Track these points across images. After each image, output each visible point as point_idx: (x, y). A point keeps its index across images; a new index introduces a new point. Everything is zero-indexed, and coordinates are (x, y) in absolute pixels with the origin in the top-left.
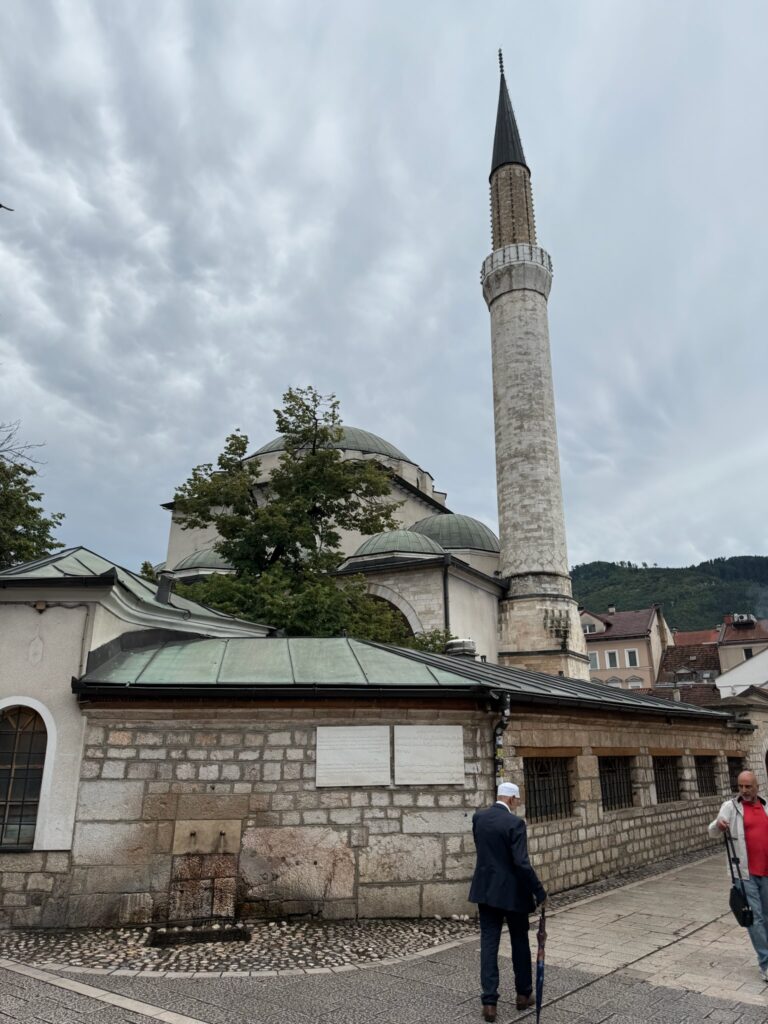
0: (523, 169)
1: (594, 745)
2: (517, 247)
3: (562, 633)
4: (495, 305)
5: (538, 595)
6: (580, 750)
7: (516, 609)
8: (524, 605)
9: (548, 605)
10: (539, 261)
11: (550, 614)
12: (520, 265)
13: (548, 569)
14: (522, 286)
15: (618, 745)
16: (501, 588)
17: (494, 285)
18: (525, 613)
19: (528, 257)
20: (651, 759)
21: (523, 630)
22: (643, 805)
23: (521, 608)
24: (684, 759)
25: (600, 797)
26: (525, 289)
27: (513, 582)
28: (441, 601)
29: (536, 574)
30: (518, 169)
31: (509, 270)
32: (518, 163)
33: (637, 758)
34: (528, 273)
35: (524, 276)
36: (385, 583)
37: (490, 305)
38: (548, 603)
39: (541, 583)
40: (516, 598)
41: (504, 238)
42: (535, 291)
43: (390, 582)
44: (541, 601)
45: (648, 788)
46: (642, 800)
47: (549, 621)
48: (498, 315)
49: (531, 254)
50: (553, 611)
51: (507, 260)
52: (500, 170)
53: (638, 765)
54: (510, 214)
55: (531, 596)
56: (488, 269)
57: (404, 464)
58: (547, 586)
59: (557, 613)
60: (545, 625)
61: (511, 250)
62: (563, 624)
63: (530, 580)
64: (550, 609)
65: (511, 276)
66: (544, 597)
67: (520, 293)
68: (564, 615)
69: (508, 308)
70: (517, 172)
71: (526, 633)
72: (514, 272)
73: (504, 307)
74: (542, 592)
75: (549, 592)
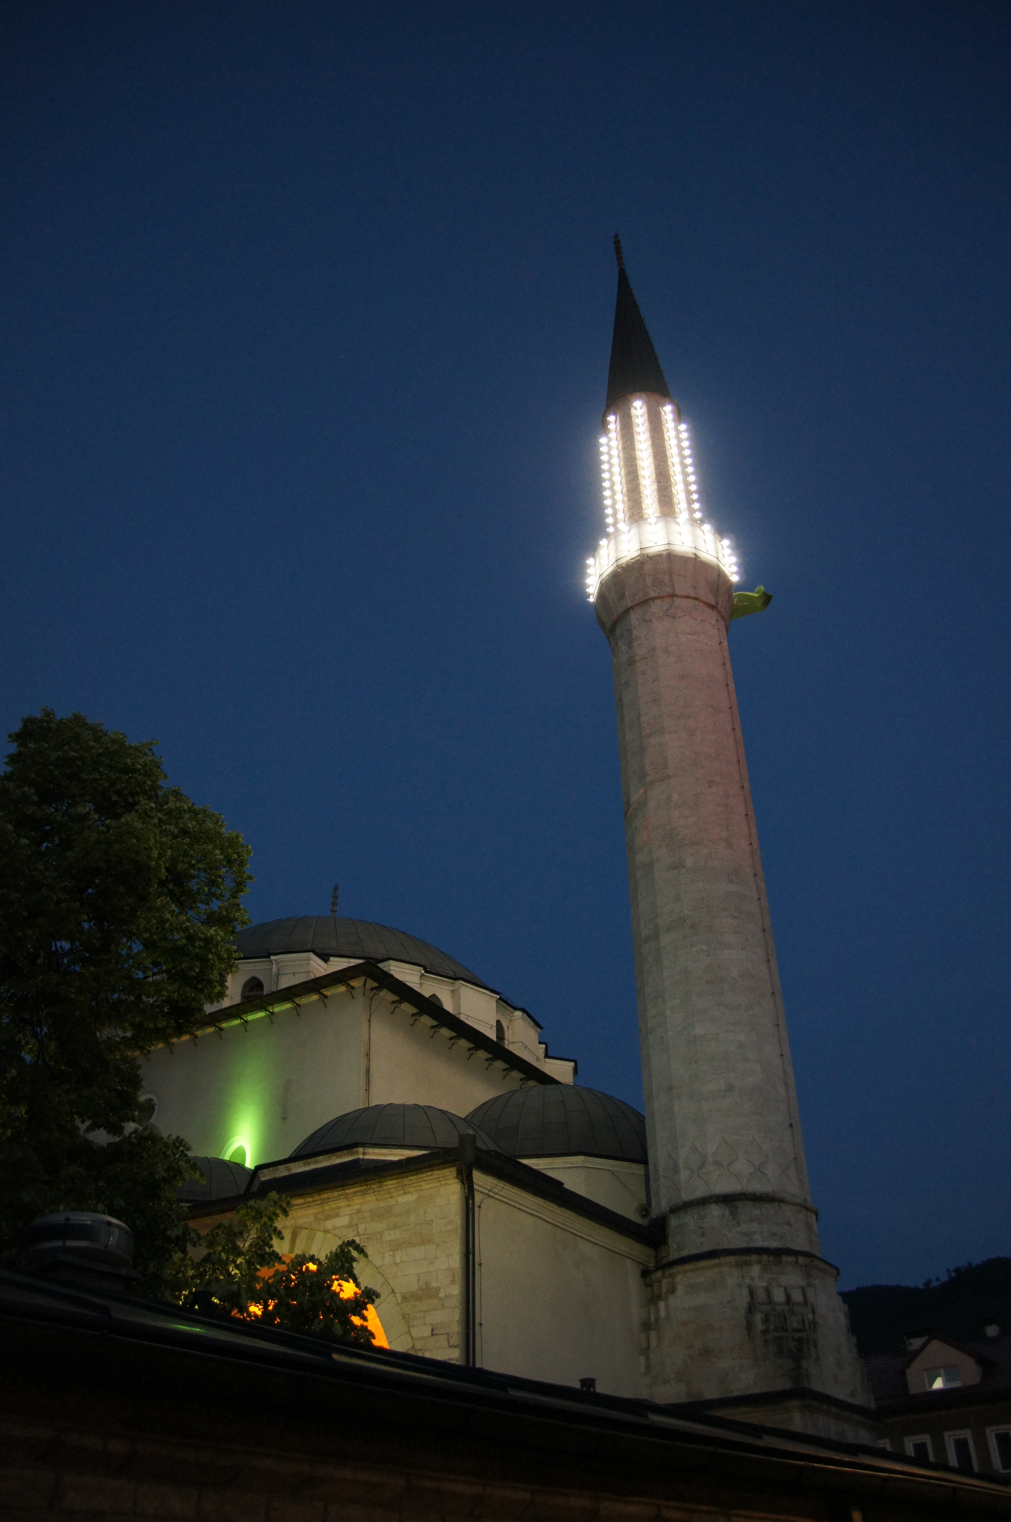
3: (793, 1345)
4: (618, 632)
5: (731, 1252)
7: (680, 1290)
8: (700, 1277)
9: (757, 1276)
11: (760, 1295)
13: (754, 1186)
14: (666, 593)
16: (650, 1241)
18: (701, 1297)
21: (697, 1346)
23: (692, 1288)
26: (673, 595)
27: (673, 1222)
29: (727, 1200)
38: (756, 1270)
39: (738, 1224)
40: (683, 1261)
42: (695, 599)
44: (738, 1265)
47: (758, 1317)
50: (767, 1291)
55: (715, 1254)
57: (463, 987)
59: (779, 1296)
60: (749, 1326)
62: (792, 1323)
63: (715, 1210)
64: (760, 1284)
66: (745, 1255)
67: (665, 604)
68: (797, 1296)
71: (706, 1352)
73: (635, 633)
74: (742, 1244)
75: (759, 1242)
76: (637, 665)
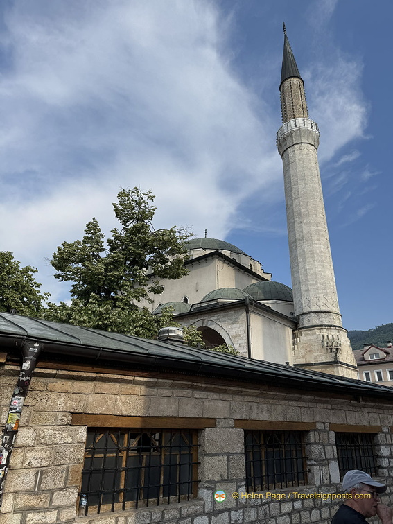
0: (298, 80)
1: (238, 417)
2: (295, 120)
3: (334, 349)
4: (284, 155)
5: (317, 326)
6: (212, 422)
7: (303, 335)
8: (309, 332)
9: (325, 332)
11: (325, 337)
12: (297, 130)
13: (324, 309)
15: (281, 419)
16: (294, 322)
17: (283, 144)
18: (309, 338)
19: (302, 125)
20: (332, 434)
21: (308, 349)
22: (318, 484)
23: (307, 335)
24: (381, 437)
25: (243, 476)
27: (301, 318)
28: (245, 328)
29: (315, 312)
30: (295, 81)
31: (291, 134)
32: (295, 77)
33: (312, 434)
34: (303, 134)
35: (300, 136)
36: (212, 319)
37: (282, 156)
38: (325, 330)
39: (319, 318)
40: (304, 328)
41: (288, 117)
43: (215, 318)
44: (320, 329)
45: (327, 465)
46: (317, 478)
47: (325, 342)
50: (328, 336)
51: (289, 128)
52: (286, 82)
53: (312, 440)
54: (291, 104)
55: (313, 326)
57: (242, 256)
59: (330, 337)
60: (323, 345)
61: (292, 123)
62: (334, 344)
63: (313, 315)
64: (325, 334)
65: (292, 137)
66: (321, 327)
67: (299, 145)
68: (335, 337)
70: (295, 82)
71: (311, 351)
72: (294, 134)
74: (320, 324)
75: (325, 323)
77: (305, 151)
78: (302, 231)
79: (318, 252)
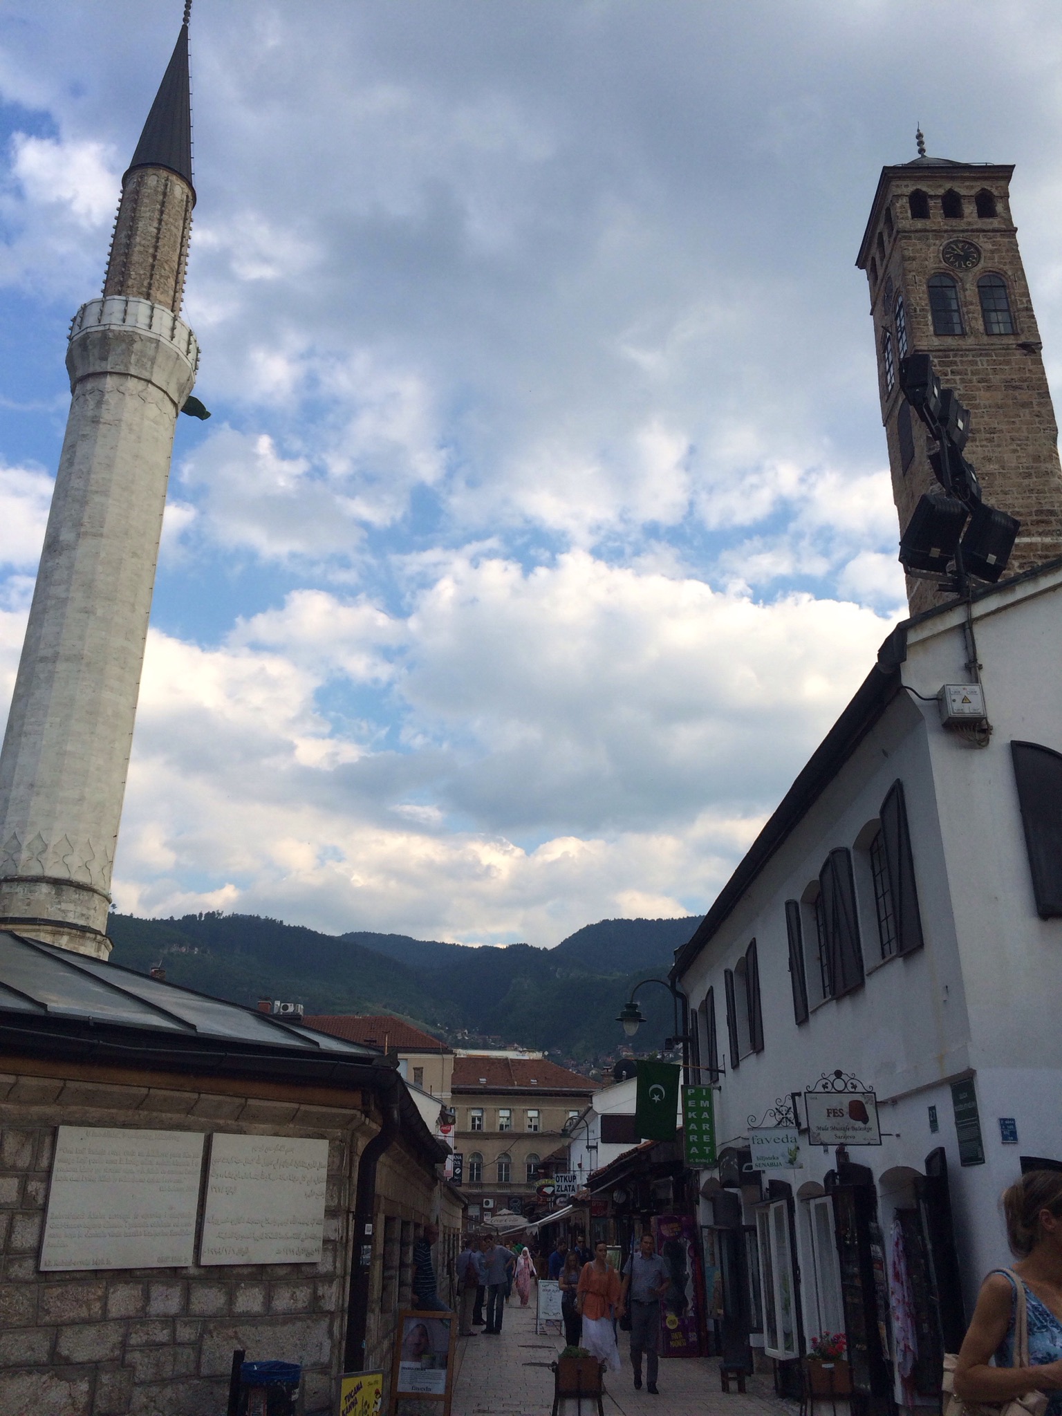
0: (187, 190)
2: (152, 308)
4: (89, 385)
10: (184, 346)
12: (150, 340)
14: (146, 375)
19: (167, 333)
26: (149, 381)
29: (57, 883)
30: (179, 190)
31: (129, 339)
34: (160, 359)
35: (153, 361)
37: (75, 382)
39: (59, 903)
41: (130, 282)
42: (165, 392)
44: (53, 933)
48: (91, 404)
49: (173, 329)
51: (129, 320)
52: (150, 171)
54: (151, 251)
56: (91, 320)
58: (71, 907)
61: (141, 308)
63: (44, 889)
65: (129, 352)
66: (60, 926)
67: (141, 385)
69: (111, 399)
72: (137, 346)
73: (107, 396)
74: (59, 917)
75: (71, 919)
76: (101, 426)
77: (152, 411)
78: (81, 638)
79: (110, 712)
